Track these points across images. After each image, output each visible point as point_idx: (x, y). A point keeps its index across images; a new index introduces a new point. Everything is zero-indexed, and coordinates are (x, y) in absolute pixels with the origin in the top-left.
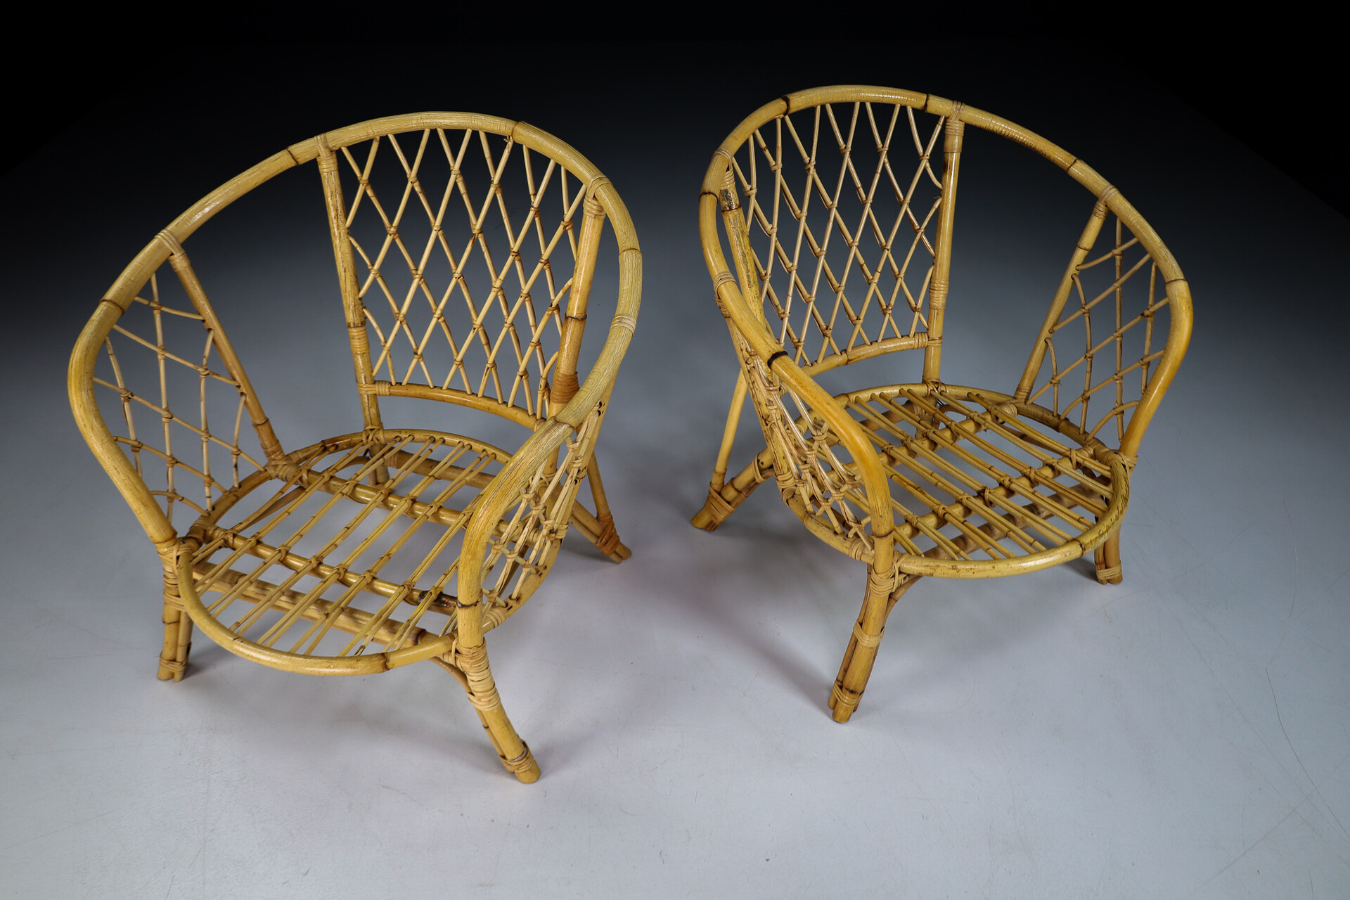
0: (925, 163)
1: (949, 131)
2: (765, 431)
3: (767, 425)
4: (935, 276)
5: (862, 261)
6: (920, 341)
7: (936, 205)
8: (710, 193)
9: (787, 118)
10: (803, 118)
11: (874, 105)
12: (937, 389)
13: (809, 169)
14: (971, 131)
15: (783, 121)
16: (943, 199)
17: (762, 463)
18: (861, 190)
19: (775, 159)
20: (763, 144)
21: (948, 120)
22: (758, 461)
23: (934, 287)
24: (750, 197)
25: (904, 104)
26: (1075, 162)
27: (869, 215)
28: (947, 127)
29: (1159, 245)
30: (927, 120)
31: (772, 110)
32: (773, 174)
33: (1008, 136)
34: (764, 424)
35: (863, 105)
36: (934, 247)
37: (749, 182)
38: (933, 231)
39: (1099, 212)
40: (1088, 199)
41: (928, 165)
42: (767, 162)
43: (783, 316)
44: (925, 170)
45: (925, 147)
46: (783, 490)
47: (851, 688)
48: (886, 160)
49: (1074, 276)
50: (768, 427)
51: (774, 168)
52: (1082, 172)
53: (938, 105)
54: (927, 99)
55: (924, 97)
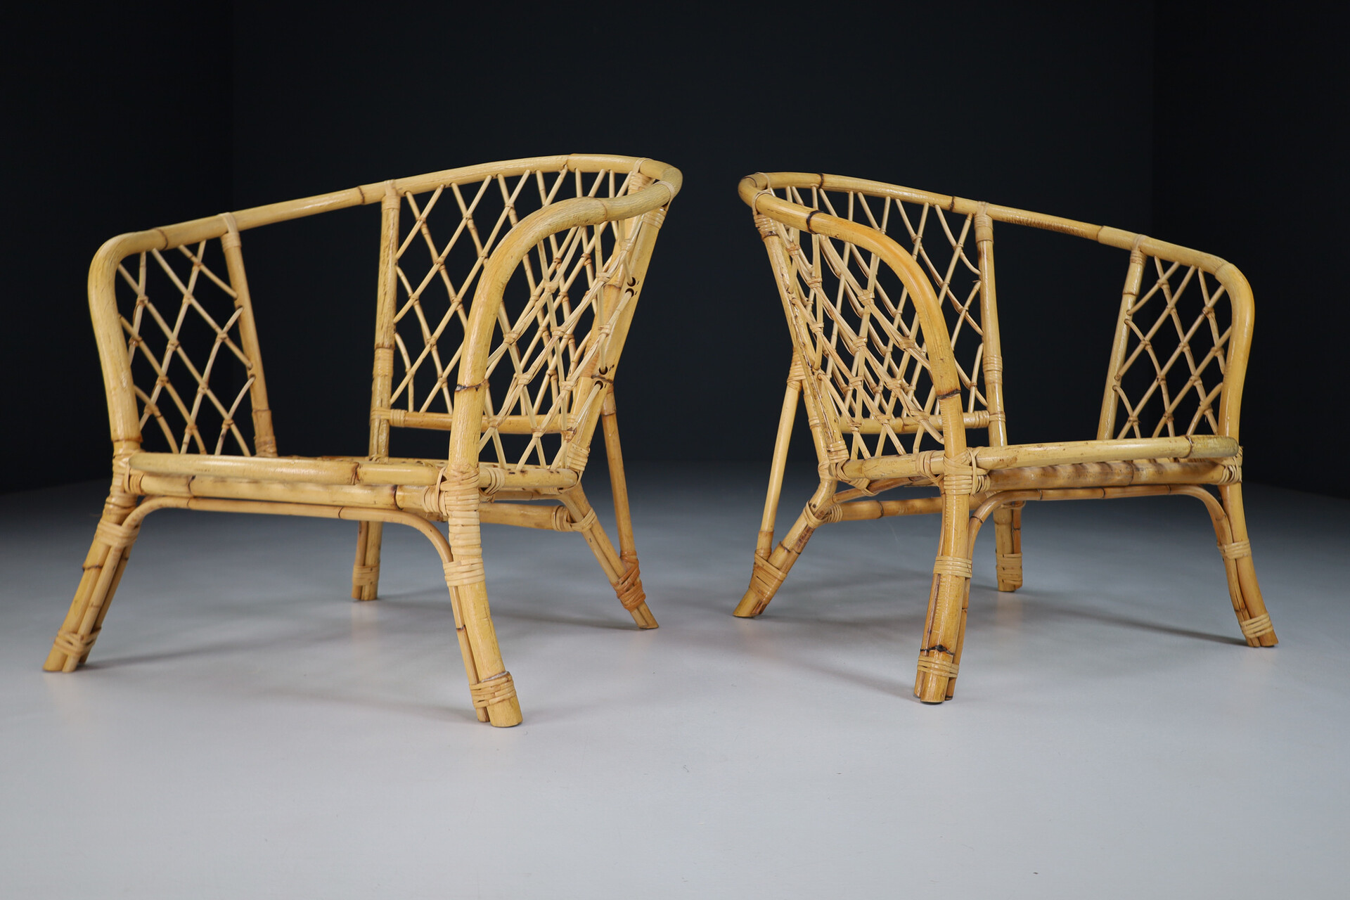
0: (959, 252)
1: (978, 226)
4: (986, 353)
6: (981, 417)
7: (977, 287)
9: (822, 192)
10: (837, 197)
11: (905, 203)
14: (999, 225)
15: (818, 191)
16: (982, 283)
17: (814, 506)
20: (800, 200)
21: (976, 217)
22: (810, 506)
23: (987, 361)
25: (932, 202)
26: (1103, 228)
28: (975, 222)
30: (956, 220)
31: (808, 179)
35: (893, 202)
36: (980, 326)
38: (976, 310)
39: (1136, 261)
41: (963, 254)
44: (960, 258)
45: (957, 239)
48: (921, 248)
49: (1127, 322)
52: (1110, 235)
53: (963, 204)
54: (953, 199)
55: (951, 197)
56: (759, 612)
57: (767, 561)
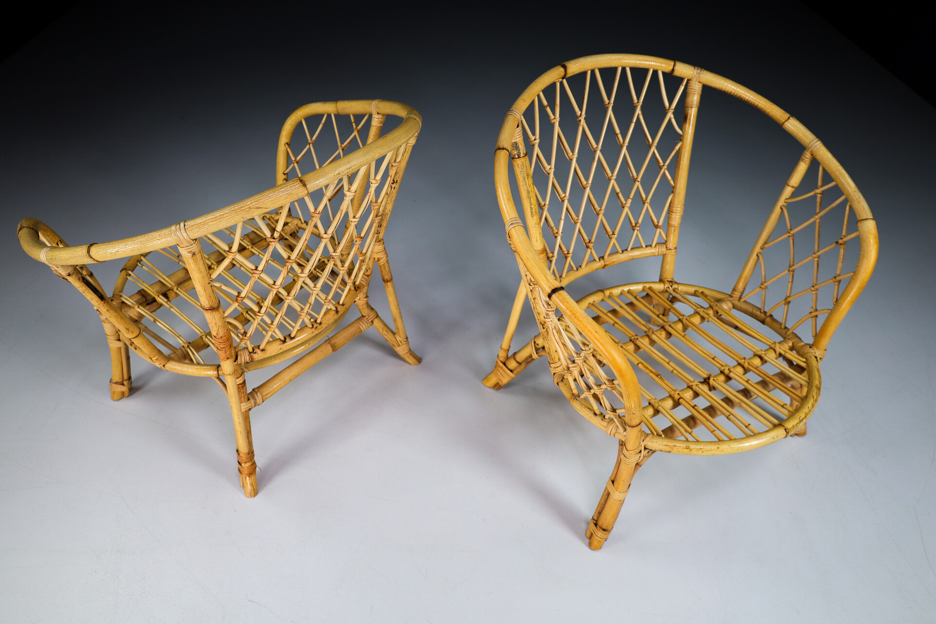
0: (670, 115)
1: (690, 91)
2: (542, 333)
3: (544, 328)
4: (674, 202)
5: (618, 190)
6: (660, 250)
7: (677, 148)
8: (503, 149)
9: (565, 81)
10: (577, 81)
11: (632, 69)
12: (671, 286)
13: (580, 121)
14: (707, 90)
15: (562, 84)
16: (683, 143)
17: (538, 344)
18: (620, 136)
19: (554, 114)
20: (545, 103)
21: (690, 82)
22: (535, 343)
23: (673, 210)
24: (534, 145)
25: (656, 68)
26: (789, 118)
27: (625, 156)
28: (689, 87)
29: (854, 190)
30: (673, 81)
31: (553, 76)
32: (553, 125)
33: (736, 95)
34: (542, 328)
35: (624, 69)
36: (674, 180)
37: (534, 134)
38: (674, 168)
39: (806, 159)
40: (797, 148)
41: (672, 116)
42: (548, 116)
43: (556, 235)
44: (670, 120)
45: (671, 102)
46: (554, 374)
47: (604, 528)
48: (640, 112)
49: (782, 207)
50: (545, 330)
51: (553, 121)
52: (794, 126)
53: (683, 70)
54: (674, 65)
55: (672, 63)
56: (497, 387)
57: (504, 364)
